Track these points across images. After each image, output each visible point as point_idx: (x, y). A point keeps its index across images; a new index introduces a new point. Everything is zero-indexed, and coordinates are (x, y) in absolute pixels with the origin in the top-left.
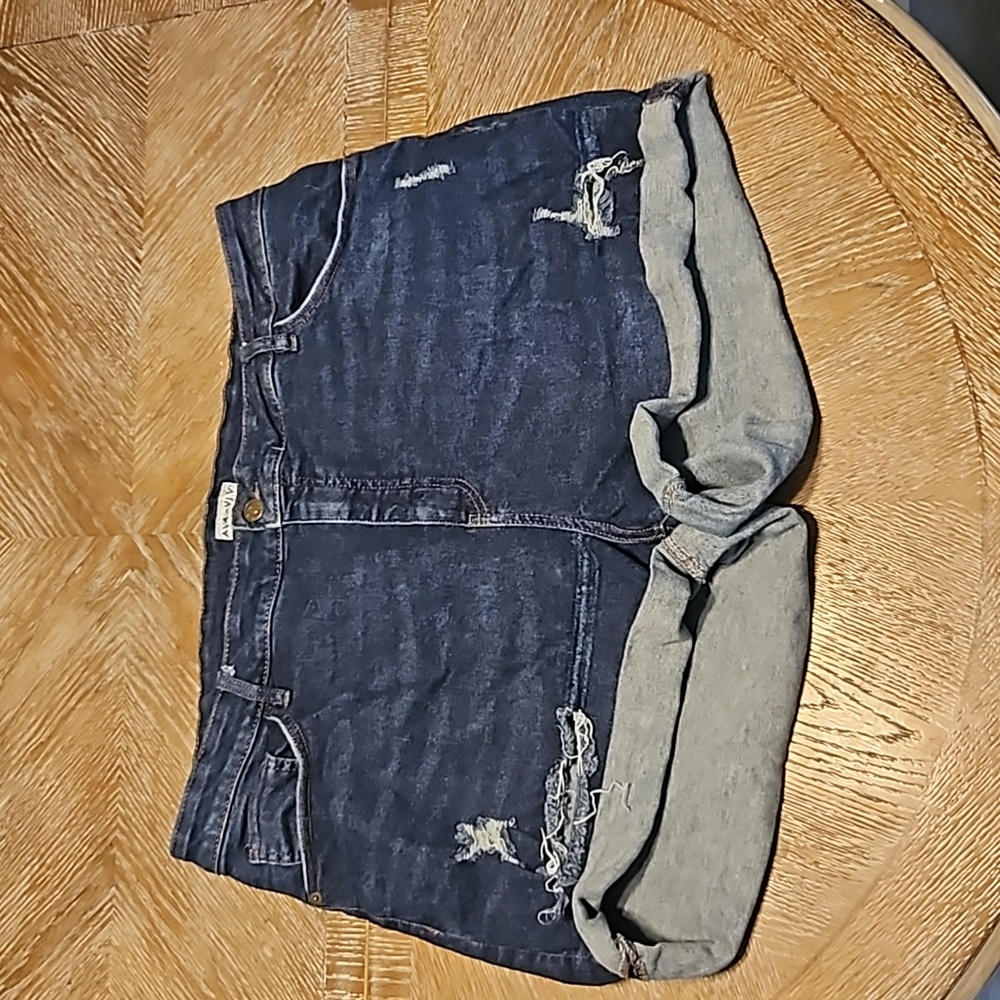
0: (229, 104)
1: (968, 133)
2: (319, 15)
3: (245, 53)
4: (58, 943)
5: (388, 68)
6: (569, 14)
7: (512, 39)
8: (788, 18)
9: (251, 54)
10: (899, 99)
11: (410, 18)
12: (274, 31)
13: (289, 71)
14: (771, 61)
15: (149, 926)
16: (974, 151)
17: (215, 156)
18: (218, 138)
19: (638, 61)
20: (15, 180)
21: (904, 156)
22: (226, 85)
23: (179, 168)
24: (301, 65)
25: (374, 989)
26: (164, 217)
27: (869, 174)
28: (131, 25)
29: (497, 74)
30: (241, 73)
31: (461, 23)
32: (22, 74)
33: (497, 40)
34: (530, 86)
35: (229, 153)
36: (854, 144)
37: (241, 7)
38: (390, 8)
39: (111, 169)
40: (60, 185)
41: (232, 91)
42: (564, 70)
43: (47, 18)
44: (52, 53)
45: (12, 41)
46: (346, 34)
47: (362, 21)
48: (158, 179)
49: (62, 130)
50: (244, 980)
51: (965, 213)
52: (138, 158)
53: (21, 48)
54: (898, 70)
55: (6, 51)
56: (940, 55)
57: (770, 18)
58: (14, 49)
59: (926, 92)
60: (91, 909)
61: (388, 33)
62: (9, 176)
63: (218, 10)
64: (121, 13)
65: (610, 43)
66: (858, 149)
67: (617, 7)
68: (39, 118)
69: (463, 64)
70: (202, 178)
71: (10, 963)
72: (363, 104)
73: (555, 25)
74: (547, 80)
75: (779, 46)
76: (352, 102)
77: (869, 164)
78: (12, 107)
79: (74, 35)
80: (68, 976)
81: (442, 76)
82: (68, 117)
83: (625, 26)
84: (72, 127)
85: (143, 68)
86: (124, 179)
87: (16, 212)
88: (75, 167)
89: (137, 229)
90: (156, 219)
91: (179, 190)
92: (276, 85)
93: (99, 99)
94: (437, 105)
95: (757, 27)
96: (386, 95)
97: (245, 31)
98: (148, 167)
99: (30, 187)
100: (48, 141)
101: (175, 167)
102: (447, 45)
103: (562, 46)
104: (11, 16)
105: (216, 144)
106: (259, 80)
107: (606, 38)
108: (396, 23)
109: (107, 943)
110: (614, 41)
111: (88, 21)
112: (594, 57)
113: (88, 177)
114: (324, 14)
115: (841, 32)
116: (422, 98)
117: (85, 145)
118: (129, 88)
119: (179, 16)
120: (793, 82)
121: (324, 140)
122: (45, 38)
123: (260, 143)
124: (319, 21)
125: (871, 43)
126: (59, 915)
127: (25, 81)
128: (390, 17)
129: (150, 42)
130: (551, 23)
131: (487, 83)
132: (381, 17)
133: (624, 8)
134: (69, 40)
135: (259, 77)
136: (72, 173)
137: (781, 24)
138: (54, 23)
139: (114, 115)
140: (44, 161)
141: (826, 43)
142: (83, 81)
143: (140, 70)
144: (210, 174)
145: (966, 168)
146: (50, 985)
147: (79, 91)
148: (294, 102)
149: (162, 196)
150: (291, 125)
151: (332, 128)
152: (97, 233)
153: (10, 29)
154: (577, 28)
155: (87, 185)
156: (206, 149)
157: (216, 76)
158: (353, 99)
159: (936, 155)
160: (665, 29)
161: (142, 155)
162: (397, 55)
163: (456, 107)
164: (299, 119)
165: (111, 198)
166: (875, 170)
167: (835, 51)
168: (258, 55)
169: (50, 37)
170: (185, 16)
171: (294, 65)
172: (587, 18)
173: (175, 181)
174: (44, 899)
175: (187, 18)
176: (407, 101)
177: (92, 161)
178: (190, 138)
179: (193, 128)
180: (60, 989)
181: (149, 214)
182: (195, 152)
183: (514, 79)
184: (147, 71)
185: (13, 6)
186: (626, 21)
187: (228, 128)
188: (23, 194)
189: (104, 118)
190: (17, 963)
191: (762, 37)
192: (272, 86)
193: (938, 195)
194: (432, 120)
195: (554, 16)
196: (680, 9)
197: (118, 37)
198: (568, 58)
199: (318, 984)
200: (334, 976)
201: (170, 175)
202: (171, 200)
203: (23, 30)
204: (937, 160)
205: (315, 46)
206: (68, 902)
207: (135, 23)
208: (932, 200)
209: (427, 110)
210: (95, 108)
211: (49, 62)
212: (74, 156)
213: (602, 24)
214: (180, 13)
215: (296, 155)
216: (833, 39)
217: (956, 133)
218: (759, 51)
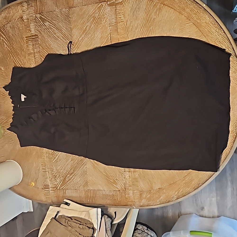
0: (87, 25)
1: (220, 30)
2: (102, 7)
3: (89, 14)
4: (78, 168)
5: (117, 17)
6: (149, 7)
7: (139, 12)
8: (189, 9)
9: (90, 15)
10: (208, 24)
11: (119, 8)
12: (94, 10)
13: (98, 18)
14: (186, 17)
15: (93, 165)
16: (221, 33)
17: (85, 34)
18: (86, 31)
19: (162, 17)
20: (48, 39)
21: (210, 34)
22: (86, 20)
23: (79, 36)
24: (100, 17)
25: (132, 171)
26: (78, 46)
27: (204, 37)
28: (66, 9)
29: (137, 19)
30: (88, 18)
31: (129, 9)
32: (45, 18)
33: (136, 12)
34: (143, 21)
35: (88, 34)
36: (201, 32)
37: (87, 6)
38: (116, 6)
39: (66, 37)
40: (57, 40)
41: (87, 22)
42: (149, 18)
43: (49, 7)
44: (51, 14)
45: (42, 12)
46: (108, 11)
47: (110, 8)
48: (75, 39)
49: (55, 29)
50: (110, 172)
51: (220, 44)
52: (71, 35)
53: (44, 13)
54: (208, 18)
55: (41, 14)
56: (215, 15)
57: (185, 9)
58: (43, 13)
59: (213, 23)
60: (83, 163)
61: (116, 11)
62: (46, 38)
63: (82, 6)
64: (63, 6)
65: (157, 13)
66: (202, 33)
67: (158, 6)
68: (50, 27)
69: (130, 17)
70: (84, 38)
71: (70, 172)
72: (113, 24)
73: (147, 10)
74: (146, 20)
75: (187, 14)
76: (110, 24)
77: (204, 35)
78: (45, 25)
79: (55, 11)
80: (80, 173)
81: (127, 19)
82: (56, 27)
83: (160, 10)
84: (57, 29)
85: (69, 17)
86: (69, 39)
87: (49, 45)
88: (59, 36)
89: (73, 48)
90: (76, 46)
91: (80, 41)
92: (96, 21)
93: (62, 23)
94: (126, 25)
95: (183, 10)
96: (117, 23)
97: (88, 10)
98: (73, 36)
99: (51, 40)
100: (53, 31)
101: (78, 36)
102: (127, 14)
103: (148, 14)
104: (41, 7)
105: (85, 32)
106: (92, 20)
107: (156, 12)
108: (117, 9)
109: (87, 168)
110: (158, 13)
111: (57, 8)
112: (154, 16)
113: (62, 38)
114: (103, 7)
115: (198, 11)
116: (123, 23)
117: (60, 32)
118: (67, 21)
119: (75, 7)
120: (190, 21)
121: (106, 31)
122: (49, 11)
123: (94, 32)
124: (102, 8)
125: (203, 14)
126: (77, 164)
127: (46, 20)
128: (116, 8)
129: (70, 12)
130: (146, 9)
131: (135, 20)
132: (114, 8)
133: (159, 6)
134: (54, 12)
135: (92, 19)
136: (58, 37)
137: (188, 10)
138: (50, 8)
139: (65, 26)
140: (53, 35)
141: (196, 14)
142: (58, 20)
143: (69, 18)
144: (85, 38)
145: (220, 36)
146: (77, 175)
147: (57, 22)
148: (99, 24)
149: (77, 42)
150: (99, 29)
151: (107, 29)
152: (65, 49)
153: (41, 9)
154: (151, 10)
155: (62, 40)
156: (84, 33)
157: (84, 19)
158: (111, 23)
159: (215, 34)
160: (167, 11)
161: (72, 34)
162: (118, 15)
163: (130, 25)
164: (101, 27)
165: (67, 42)
166: (205, 36)
167: (197, 15)
168: (91, 15)
169: (50, 11)
170: (76, 7)
171: (98, 17)
172: (152, 8)
173: (79, 39)
174: (74, 162)
175: (77, 8)
176: (121, 24)
177: (62, 35)
178: (80, 31)
179: (81, 29)
180: (79, 175)
181: (75, 45)
182: (82, 33)
183: (140, 20)
184: (70, 18)
185: (41, 5)
186: (160, 9)
187: (88, 29)
188: (50, 42)
189: (63, 27)
190: (71, 172)
191: (184, 12)
192: (95, 21)
193: (216, 41)
194: (126, 27)
195: (146, 8)
196: (169, 7)
197: (63, 11)
198: (150, 16)
199: (123, 171)
200: (125, 170)
201: (78, 38)
202: (78, 43)
203: (44, 9)
204: (215, 35)
205: (102, 13)
206: (78, 162)
207: (66, 8)
208: (215, 42)
209: (125, 25)
210: (61, 25)
211: (51, 16)
212: (58, 34)
213: (155, 10)
214: (75, 6)
215: (101, 34)
216: (197, 13)
217: (218, 30)
218: (184, 15)
